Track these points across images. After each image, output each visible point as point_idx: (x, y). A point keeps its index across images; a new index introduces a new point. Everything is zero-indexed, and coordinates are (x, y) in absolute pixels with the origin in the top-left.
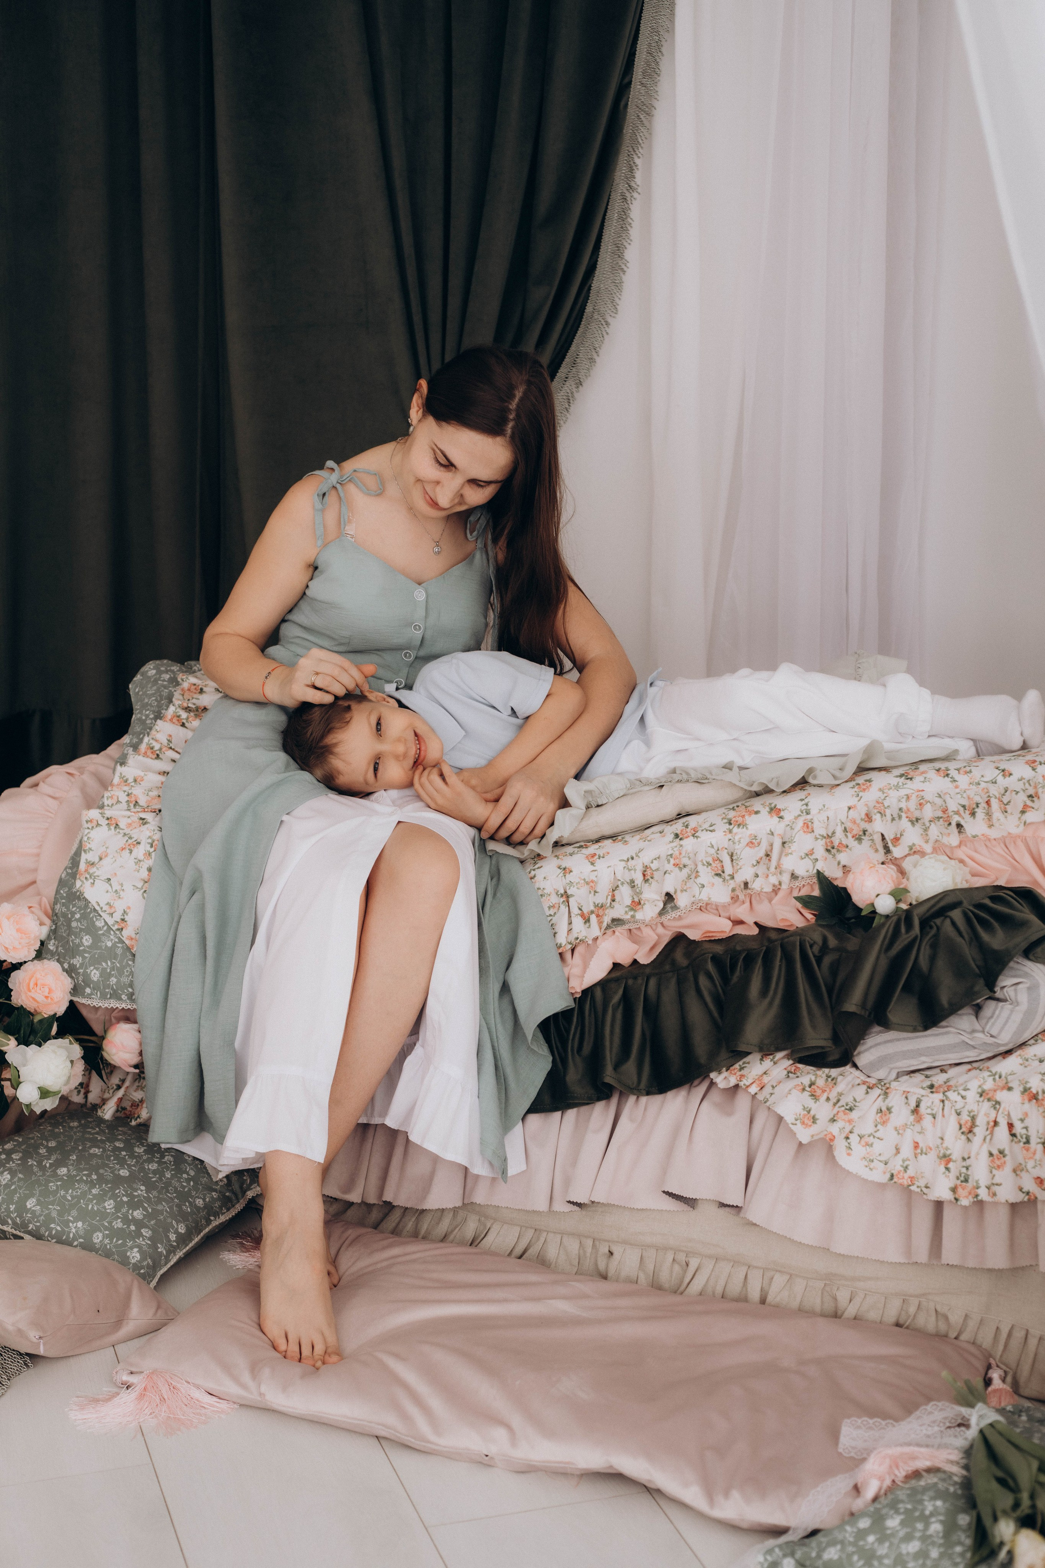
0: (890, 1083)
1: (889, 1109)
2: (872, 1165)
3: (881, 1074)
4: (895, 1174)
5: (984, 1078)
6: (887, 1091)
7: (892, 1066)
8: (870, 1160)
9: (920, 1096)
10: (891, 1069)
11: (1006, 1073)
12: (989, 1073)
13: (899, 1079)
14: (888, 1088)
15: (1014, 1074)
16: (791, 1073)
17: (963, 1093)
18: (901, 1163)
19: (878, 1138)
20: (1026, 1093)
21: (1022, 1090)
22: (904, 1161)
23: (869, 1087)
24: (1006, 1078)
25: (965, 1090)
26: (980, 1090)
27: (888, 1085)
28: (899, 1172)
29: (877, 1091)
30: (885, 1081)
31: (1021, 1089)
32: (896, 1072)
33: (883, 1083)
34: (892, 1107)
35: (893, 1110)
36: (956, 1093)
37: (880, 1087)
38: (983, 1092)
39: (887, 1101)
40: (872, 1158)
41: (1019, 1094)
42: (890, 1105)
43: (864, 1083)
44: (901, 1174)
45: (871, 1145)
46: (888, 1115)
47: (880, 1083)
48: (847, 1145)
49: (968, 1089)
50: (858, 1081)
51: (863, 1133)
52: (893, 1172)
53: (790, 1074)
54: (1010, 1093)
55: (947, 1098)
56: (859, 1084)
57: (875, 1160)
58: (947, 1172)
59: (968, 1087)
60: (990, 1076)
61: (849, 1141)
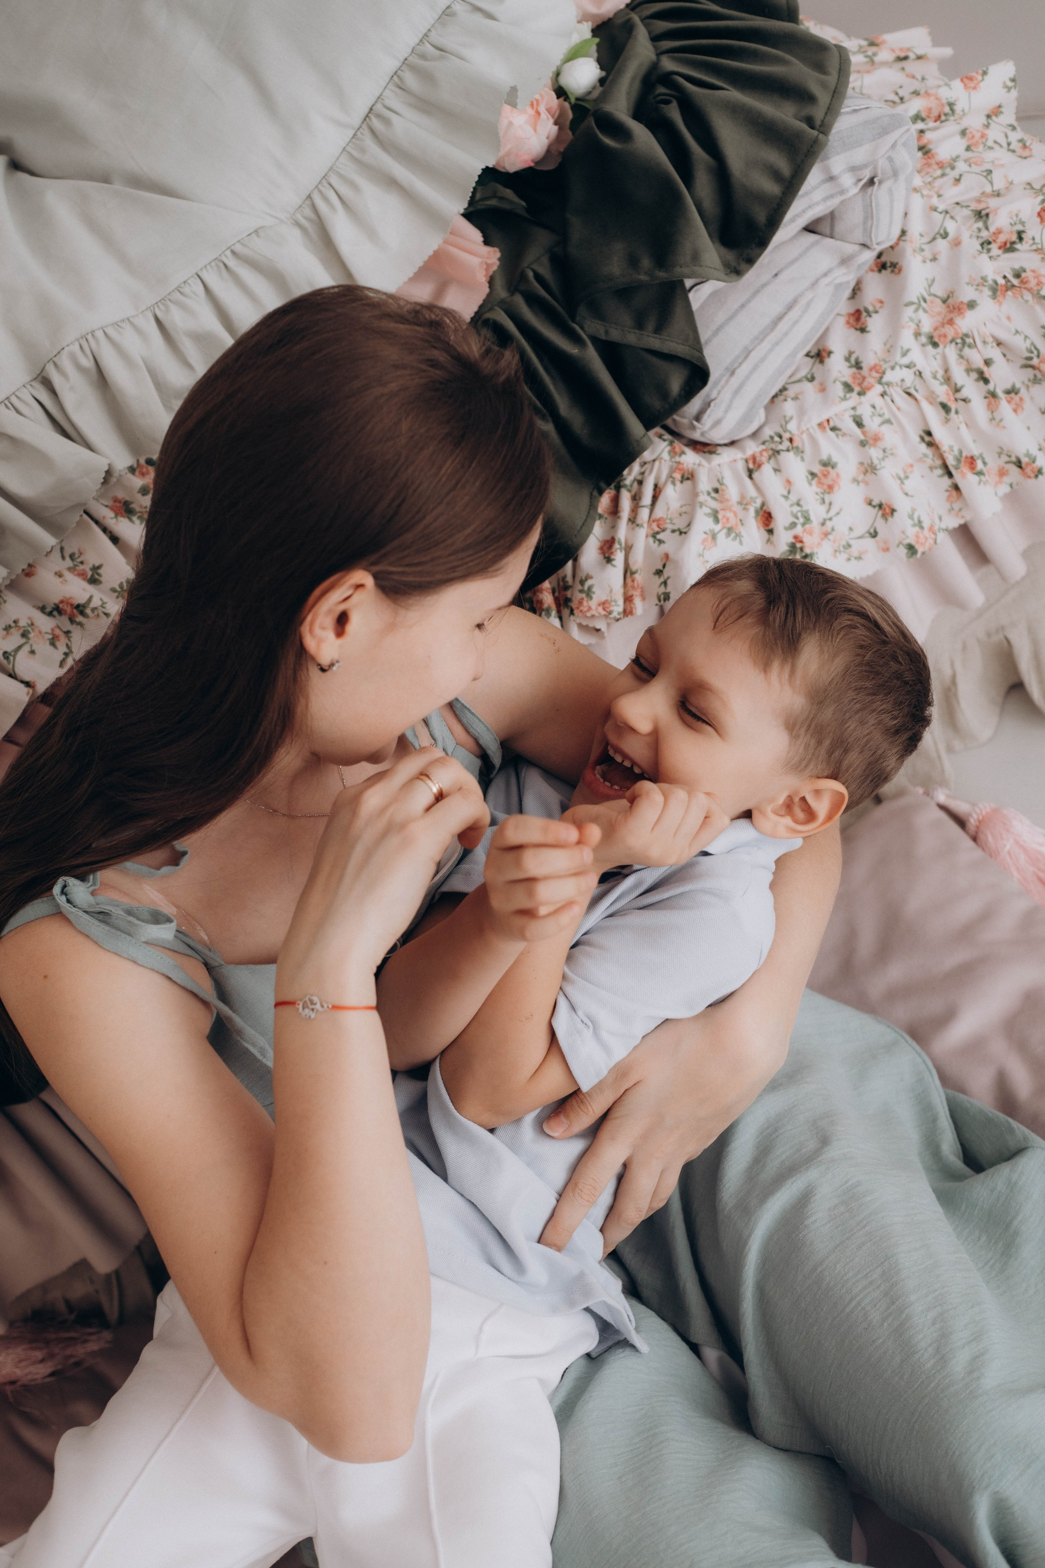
2: (854, 551)
4: (913, 543)
5: (911, 320)
8: (844, 547)
9: (852, 412)
11: (925, 289)
12: (913, 307)
15: (933, 281)
16: (658, 533)
17: (905, 361)
18: (910, 522)
20: (999, 293)
21: (990, 293)
22: (911, 517)
24: (930, 294)
25: (905, 354)
26: (924, 339)
28: (917, 536)
31: (987, 292)
36: (897, 368)
38: (931, 338)
40: (844, 543)
41: (990, 301)
44: (921, 536)
49: (908, 351)
52: (907, 541)
53: (658, 537)
54: (977, 309)
55: (888, 384)
57: (852, 542)
58: (982, 477)
59: (905, 348)
60: (916, 310)
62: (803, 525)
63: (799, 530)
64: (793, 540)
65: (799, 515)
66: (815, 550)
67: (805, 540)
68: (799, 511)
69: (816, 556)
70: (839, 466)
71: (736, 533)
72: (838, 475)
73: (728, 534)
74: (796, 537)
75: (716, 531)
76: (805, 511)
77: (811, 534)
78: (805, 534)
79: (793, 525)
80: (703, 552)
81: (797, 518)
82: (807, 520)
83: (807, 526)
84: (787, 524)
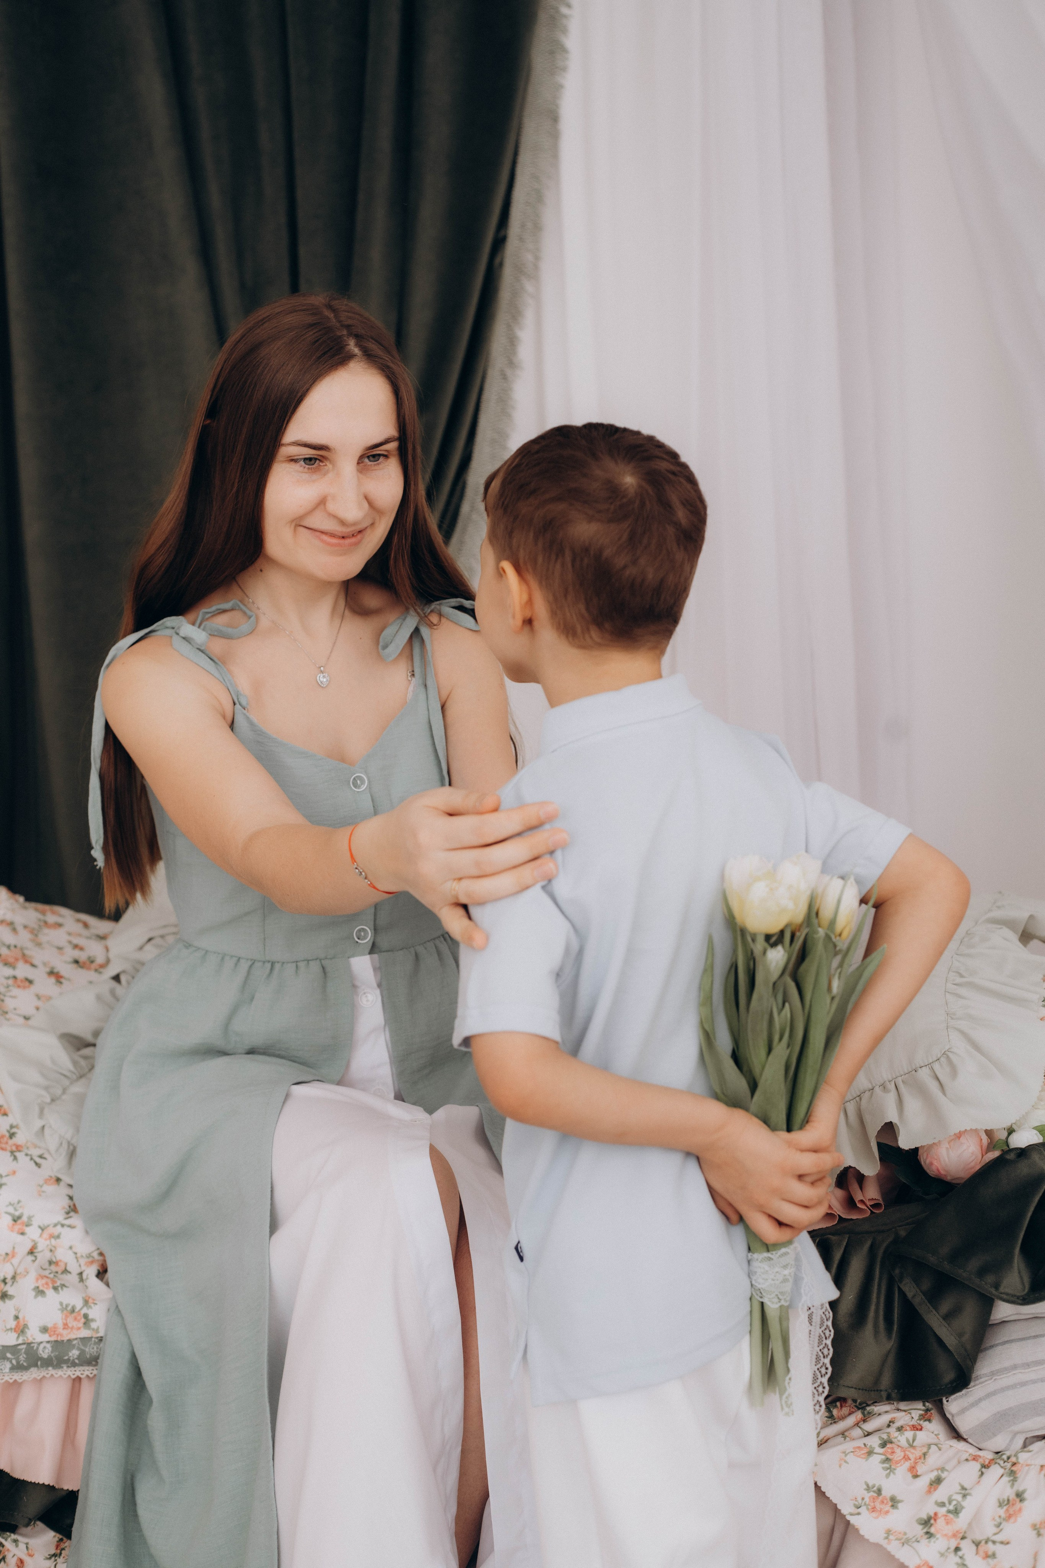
0: (1016, 1455)
1: (1020, 1496)
3: (999, 1442)
6: (1014, 1468)
7: (1016, 1428)
10: (1016, 1434)
13: (1031, 1448)
14: (1014, 1464)
19: (1002, 1543)
23: (984, 1466)
27: (1013, 1459)
29: (996, 1471)
30: (1008, 1453)
32: (1023, 1439)
33: (1005, 1457)
34: (1024, 1492)
35: (1026, 1495)
37: (1001, 1462)
39: (1016, 1484)
42: (1021, 1489)
43: (975, 1458)
45: (994, 1556)
46: (1018, 1505)
47: (1000, 1458)
48: (959, 1561)
50: (966, 1456)
51: (978, 1537)
56: (967, 1460)
61: (960, 1553)
62: (949, 1511)
63: (942, 1511)
64: (933, 1515)
65: (954, 1503)
66: (938, 1536)
67: (939, 1521)
68: (958, 1501)
69: (934, 1539)
70: (1026, 1503)
71: (891, 1466)
72: (1020, 1510)
73: (883, 1462)
74: (936, 1514)
75: (875, 1451)
76: (961, 1505)
77: (947, 1523)
78: (943, 1518)
79: (941, 1504)
80: (848, 1453)
81: (950, 1503)
82: (956, 1512)
83: (951, 1516)
84: (939, 1501)
